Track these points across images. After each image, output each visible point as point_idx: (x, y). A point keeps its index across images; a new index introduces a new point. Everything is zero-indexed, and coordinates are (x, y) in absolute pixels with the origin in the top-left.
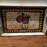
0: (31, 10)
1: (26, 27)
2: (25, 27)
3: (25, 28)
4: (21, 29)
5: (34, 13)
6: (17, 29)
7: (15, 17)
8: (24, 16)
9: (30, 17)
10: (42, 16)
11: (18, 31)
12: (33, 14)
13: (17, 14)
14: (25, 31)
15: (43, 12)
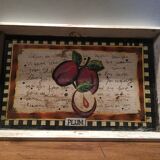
0: (104, 44)
1: (87, 106)
2: (86, 103)
3: (84, 110)
4: (70, 114)
5: (114, 53)
6: (54, 110)
7: (47, 64)
8: (82, 64)
9: (103, 68)
10: (146, 66)
11: (57, 122)
12: (114, 57)
13: (58, 55)
14: (85, 122)
15: (145, 52)
